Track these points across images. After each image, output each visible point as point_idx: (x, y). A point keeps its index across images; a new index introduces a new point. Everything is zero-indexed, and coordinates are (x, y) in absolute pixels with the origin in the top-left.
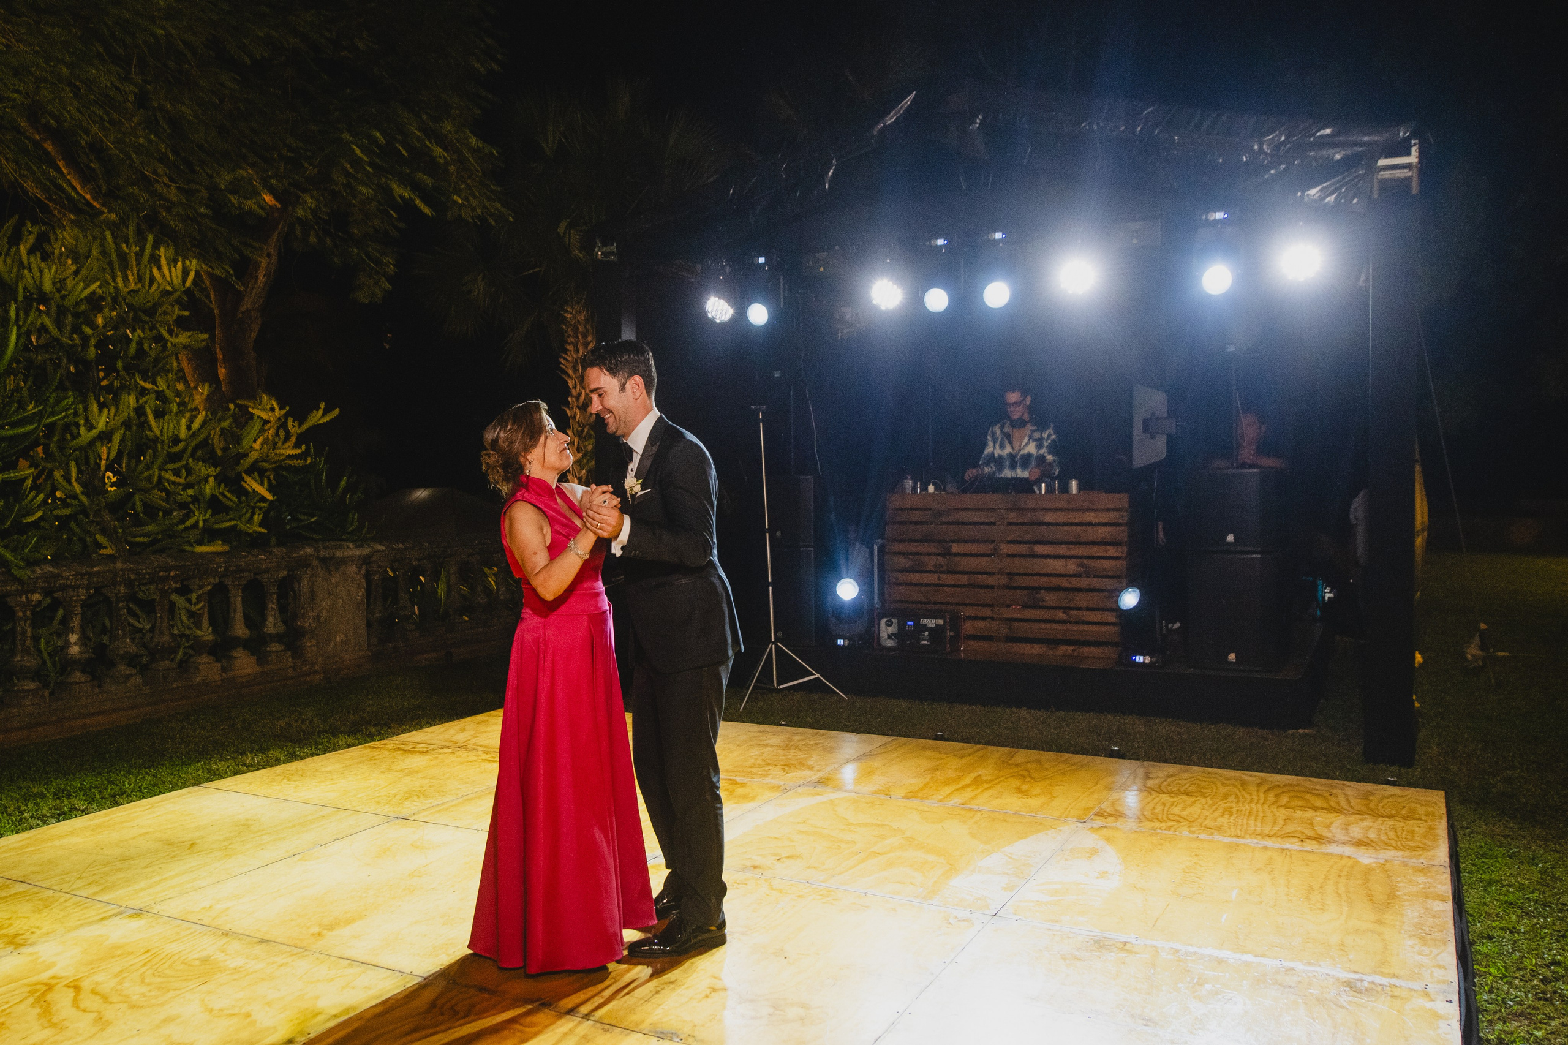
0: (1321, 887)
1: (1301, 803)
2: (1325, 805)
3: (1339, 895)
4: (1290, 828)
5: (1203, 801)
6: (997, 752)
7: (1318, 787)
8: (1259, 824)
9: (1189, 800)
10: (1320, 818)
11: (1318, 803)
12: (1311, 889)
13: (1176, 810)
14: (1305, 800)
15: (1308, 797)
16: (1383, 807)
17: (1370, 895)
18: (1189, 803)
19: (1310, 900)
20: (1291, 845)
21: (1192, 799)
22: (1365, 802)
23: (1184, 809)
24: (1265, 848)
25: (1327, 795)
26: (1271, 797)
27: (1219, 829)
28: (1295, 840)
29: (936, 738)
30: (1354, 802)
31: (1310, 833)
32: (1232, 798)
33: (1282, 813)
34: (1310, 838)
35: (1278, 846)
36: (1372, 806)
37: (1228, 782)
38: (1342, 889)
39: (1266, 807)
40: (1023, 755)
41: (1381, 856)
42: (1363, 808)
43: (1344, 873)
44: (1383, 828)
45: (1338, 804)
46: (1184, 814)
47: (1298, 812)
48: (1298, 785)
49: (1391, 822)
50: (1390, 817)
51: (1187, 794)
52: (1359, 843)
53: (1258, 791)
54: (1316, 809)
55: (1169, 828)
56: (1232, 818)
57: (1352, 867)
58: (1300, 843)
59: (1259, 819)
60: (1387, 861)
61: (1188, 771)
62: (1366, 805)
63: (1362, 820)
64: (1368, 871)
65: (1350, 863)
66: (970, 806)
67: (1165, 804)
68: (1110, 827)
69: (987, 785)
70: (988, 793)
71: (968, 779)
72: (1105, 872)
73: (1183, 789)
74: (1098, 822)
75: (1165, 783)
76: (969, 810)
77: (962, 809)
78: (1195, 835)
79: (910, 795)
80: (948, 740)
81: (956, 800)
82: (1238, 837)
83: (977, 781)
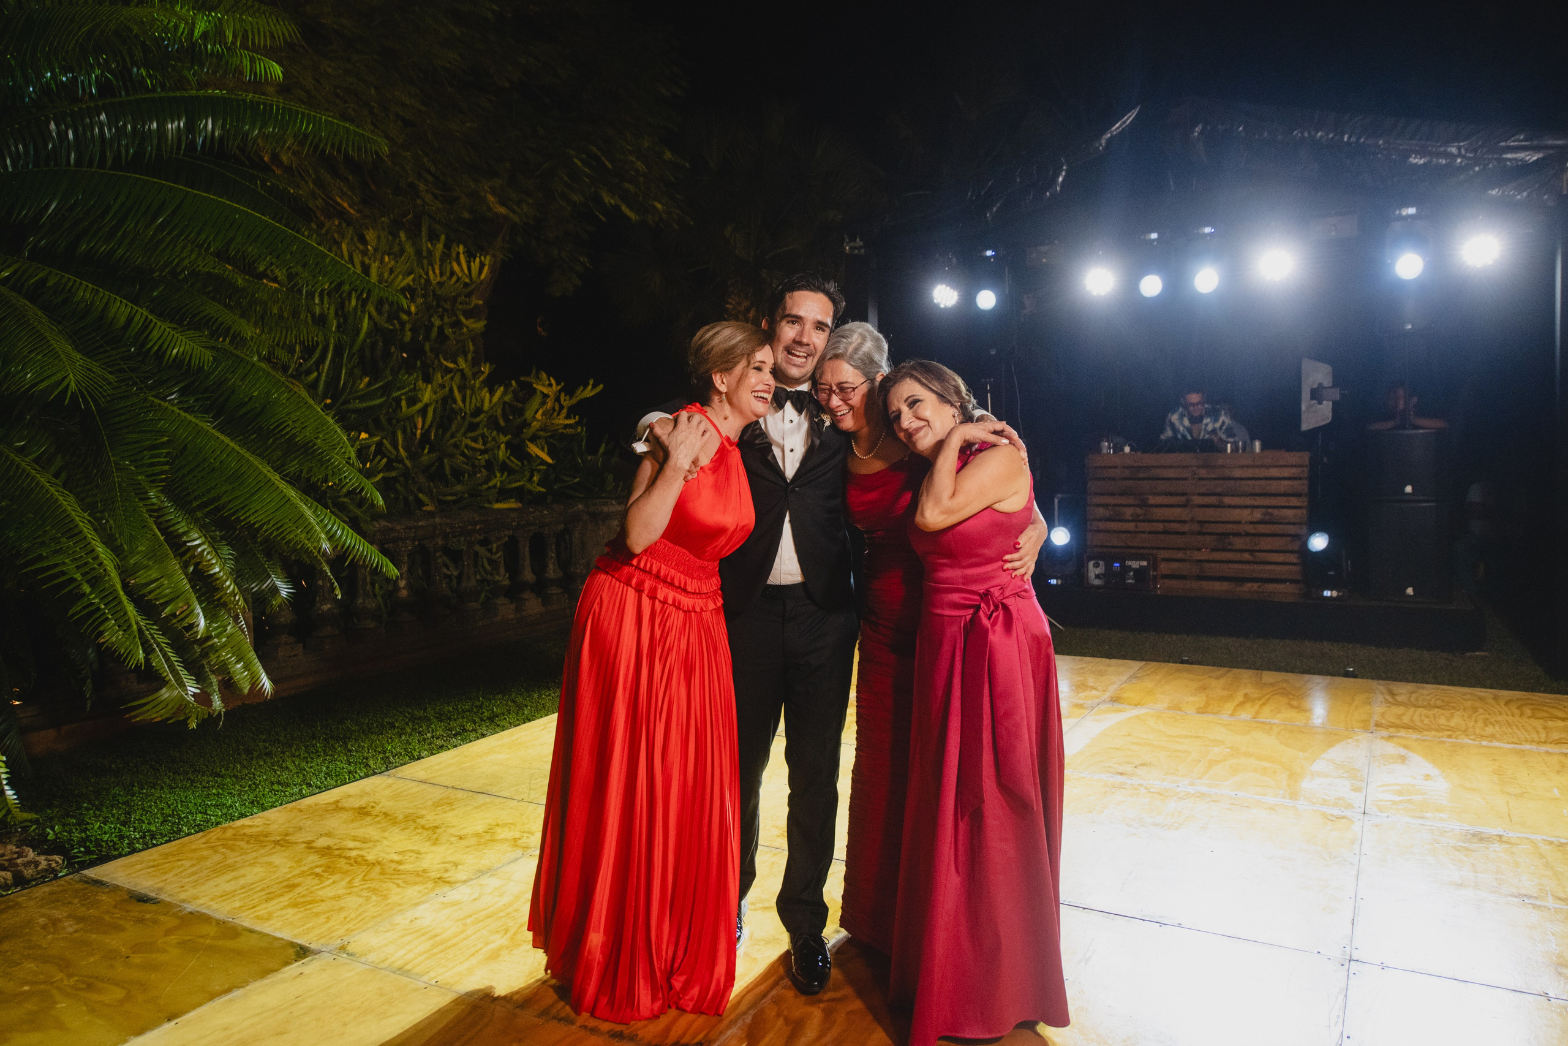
1: (1545, 715)
4: (1555, 736)
5: (1459, 713)
6: (1246, 674)
7: (1548, 701)
8: (1525, 733)
9: (1447, 713)
11: (1560, 714)
13: (1442, 721)
14: (1547, 712)
15: (1545, 708)
18: (1448, 715)
23: (1448, 719)
24: (1547, 752)
26: (1517, 712)
27: (1493, 737)
29: (1183, 662)
32: (1481, 710)
33: (1538, 724)
35: (1557, 750)
37: (1466, 697)
39: (1517, 718)
40: (1269, 676)
46: (1452, 723)
47: (1549, 722)
48: (1529, 699)
51: (1438, 707)
53: (1497, 704)
55: (1450, 736)
56: (1497, 727)
59: (1521, 728)
61: (1424, 688)
66: (1260, 720)
67: (1428, 717)
68: (1398, 737)
69: (1260, 702)
70: (1267, 710)
71: (1240, 697)
72: (1427, 775)
73: (1432, 702)
74: (1385, 733)
75: (1412, 699)
76: (1263, 723)
77: (1257, 722)
78: (1477, 743)
79: (1202, 711)
80: (1191, 663)
81: (1245, 715)
82: (1517, 744)
83: (1247, 699)
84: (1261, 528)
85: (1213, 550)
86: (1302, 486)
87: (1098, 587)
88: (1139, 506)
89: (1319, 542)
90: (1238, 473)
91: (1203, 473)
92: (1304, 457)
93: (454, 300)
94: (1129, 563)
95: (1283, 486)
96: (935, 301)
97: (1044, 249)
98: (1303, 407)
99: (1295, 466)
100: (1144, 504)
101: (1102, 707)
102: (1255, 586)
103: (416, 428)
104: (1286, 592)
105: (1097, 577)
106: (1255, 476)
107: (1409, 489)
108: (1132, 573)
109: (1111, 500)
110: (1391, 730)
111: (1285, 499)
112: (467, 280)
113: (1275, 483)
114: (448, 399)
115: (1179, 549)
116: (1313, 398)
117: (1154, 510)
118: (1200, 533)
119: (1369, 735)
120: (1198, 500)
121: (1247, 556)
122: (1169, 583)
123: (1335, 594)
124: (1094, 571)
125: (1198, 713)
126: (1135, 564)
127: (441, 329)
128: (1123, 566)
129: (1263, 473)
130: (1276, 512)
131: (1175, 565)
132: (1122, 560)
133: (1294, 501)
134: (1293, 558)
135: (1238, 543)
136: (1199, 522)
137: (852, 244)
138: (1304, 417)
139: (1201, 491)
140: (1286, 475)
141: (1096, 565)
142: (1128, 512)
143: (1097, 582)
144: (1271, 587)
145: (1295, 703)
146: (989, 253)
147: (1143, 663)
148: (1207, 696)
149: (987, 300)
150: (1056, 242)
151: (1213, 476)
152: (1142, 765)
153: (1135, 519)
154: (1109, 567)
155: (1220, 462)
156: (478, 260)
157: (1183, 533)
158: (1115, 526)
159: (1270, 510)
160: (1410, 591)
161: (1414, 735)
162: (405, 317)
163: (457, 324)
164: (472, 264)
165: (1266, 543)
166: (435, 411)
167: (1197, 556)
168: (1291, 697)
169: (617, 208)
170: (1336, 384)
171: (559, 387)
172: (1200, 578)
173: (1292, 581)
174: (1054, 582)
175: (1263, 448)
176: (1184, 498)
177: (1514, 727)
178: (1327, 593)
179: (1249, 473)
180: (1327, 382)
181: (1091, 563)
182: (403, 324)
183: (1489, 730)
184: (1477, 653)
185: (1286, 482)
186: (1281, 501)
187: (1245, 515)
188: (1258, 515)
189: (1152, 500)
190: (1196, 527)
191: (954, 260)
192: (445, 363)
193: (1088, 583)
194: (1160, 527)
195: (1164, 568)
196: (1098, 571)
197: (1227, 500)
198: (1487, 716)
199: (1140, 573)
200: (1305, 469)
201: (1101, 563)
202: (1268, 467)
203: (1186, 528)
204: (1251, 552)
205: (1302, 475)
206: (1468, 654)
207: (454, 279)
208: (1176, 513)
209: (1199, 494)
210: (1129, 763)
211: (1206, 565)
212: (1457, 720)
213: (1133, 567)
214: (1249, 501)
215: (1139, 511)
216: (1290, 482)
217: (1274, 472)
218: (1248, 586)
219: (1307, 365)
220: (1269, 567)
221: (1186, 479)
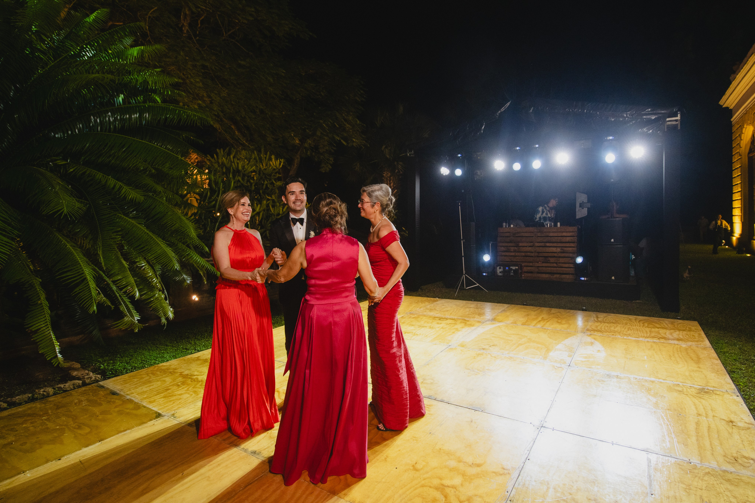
0: (673, 355)
1: (652, 326)
2: (660, 327)
3: (681, 358)
4: (653, 335)
5: (620, 325)
6: (545, 310)
7: (655, 320)
8: (642, 333)
9: (615, 325)
10: (662, 331)
11: (658, 326)
12: (670, 356)
13: (612, 328)
15: (653, 324)
16: (680, 327)
17: (691, 358)
18: (615, 326)
19: (672, 360)
20: (655, 340)
21: (616, 325)
22: (673, 325)
23: (615, 328)
24: (648, 341)
25: (659, 323)
26: (642, 325)
27: (629, 335)
28: (656, 339)
29: (524, 305)
30: (669, 325)
31: (660, 336)
32: (628, 324)
33: (648, 330)
34: (661, 338)
35: (652, 341)
36: (676, 326)
37: (624, 319)
38: (681, 356)
39: (641, 327)
40: (554, 310)
41: (688, 344)
42: (674, 328)
43: (679, 350)
44: (683, 334)
45: (664, 326)
46: (616, 330)
47: (653, 329)
48: (648, 320)
49: (685, 332)
50: (684, 330)
51: (613, 323)
52: (678, 340)
53: (636, 322)
54: (658, 328)
55: (613, 335)
56: (632, 331)
57: (680, 348)
58: (659, 340)
59: (641, 332)
60: (690, 346)
61: (610, 315)
62: (674, 326)
63: (675, 331)
64: (686, 349)
65: (679, 347)
66: (544, 328)
67: (607, 327)
68: (593, 335)
69: (547, 321)
70: (548, 323)
71: (540, 319)
72: (599, 350)
73: (611, 321)
74: (589, 333)
75: (604, 319)
76: (545, 329)
77: (542, 328)
78: (622, 337)
79: (523, 324)
80: (527, 305)
81: (539, 326)
82: (637, 338)
83: (543, 319)
84: (560, 255)
85: (543, 262)
86: (575, 239)
87: (501, 276)
88: (516, 247)
89: (579, 260)
90: (551, 234)
91: (539, 234)
92: (575, 229)
93: (270, 175)
94: (511, 267)
95: (568, 239)
96: (442, 173)
97: (479, 154)
98: (577, 210)
99: (573, 232)
100: (517, 246)
101: (487, 322)
102: (558, 276)
103: (256, 220)
104: (568, 278)
105: (500, 272)
106: (558, 235)
107: (612, 240)
108: (512, 271)
109: (506, 244)
110: (592, 332)
111: (568, 244)
112: (275, 168)
113: (565, 238)
114: (268, 210)
115: (531, 262)
116: (580, 206)
117: (521, 248)
118: (538, 256)
119: (583, 334)
120: (537, 244)
121: (555, 265)
122: (526, 275)
123: (585, 279)
124: (499, 270)
125: (522, 325)
126: (514, 268)
127: (267, 185)
128: (509, 268)
129: (560, 234)
130: (565, 249)
131: (529, 268)
132: (509, 266)
133: (572, 245)
134: (572, 266)
135: (552, 260)
136: (538, 252)
137: (410, 153)
138: (577, 213)
139: (538, 241)
140: (569, 235)
141: (500, 268)
142: (512, 249)
143: (500, 274)
144: (564, 276)
145: (559, 321)
146: (459, 155)
147: (509, 305)
148: (528, 318)
149: (459, 172)
150: (483, 151)
151: (543, 235)
152: (493, 345)
153: (515, 251)
154: (504, 269)
155: (545, 230)
156: (278, 160)
157: (532, 256)
158: (507, 254)
159: (563, 248)
160: (613, 278)
161: (599, 334)
162: (252, 181)
163: (272, 183)
164: (277, 162)
165: (561, 260)
166: (263, 215)
167: (537, 265)
168: (559, 318)
169: (340, 141)
170: (589, 201)
171: (309, 205)
172: (538, 273)
173: (572, 274)
174: (484, 274)
175: (561, 225)
176: (532, 244)
177: (639, 331)
178: (583, 279)
179: (556, 234)
180: (586, 200)
181: (498, 268)
182: (251, 184)
183: (629, 332)
184: (637, 301)
185: (569, 238)
186: (568, 245)
187: (554, 249)
188: (559, 250)
189: (520, 244)
190: (536, 254)
191: (448, 158)
192: (268, 197)
193: (497, 275)
194: (523, 254)
195: (525, 269)
196: (501, 270)
197: (548, 244)
198: (630, 327)
199: (515, 271)
200: (576, 233)
201: (502, 267)
202: (563, 232)
203: (533, 254)
204: (556, 263)
205: (575, 235)
206: (634, 301)
207: (271, 167)
208: (530, 249)
209: (538, 242)
210: (488, 345)
211: (540, 268)
212: (618, 328)
213: (513, 269)
214: (555, 245)
215: (516, 248)
216: (572, 238)
217: (564, 234)
218: (555, 276)
219: (578, 195)
220: (563, 269)
221: (533, 237)
